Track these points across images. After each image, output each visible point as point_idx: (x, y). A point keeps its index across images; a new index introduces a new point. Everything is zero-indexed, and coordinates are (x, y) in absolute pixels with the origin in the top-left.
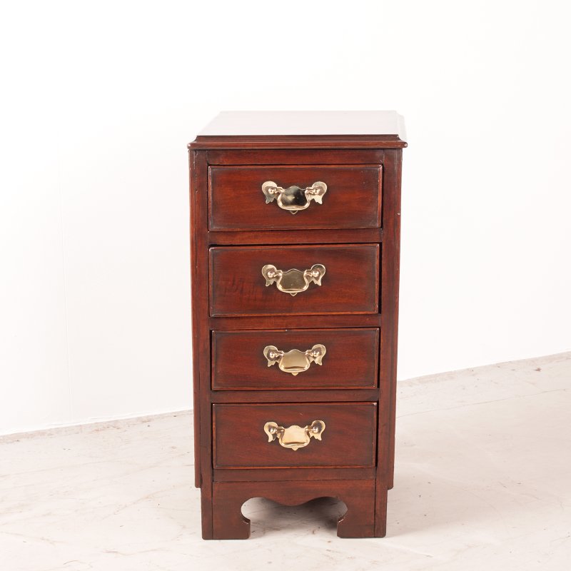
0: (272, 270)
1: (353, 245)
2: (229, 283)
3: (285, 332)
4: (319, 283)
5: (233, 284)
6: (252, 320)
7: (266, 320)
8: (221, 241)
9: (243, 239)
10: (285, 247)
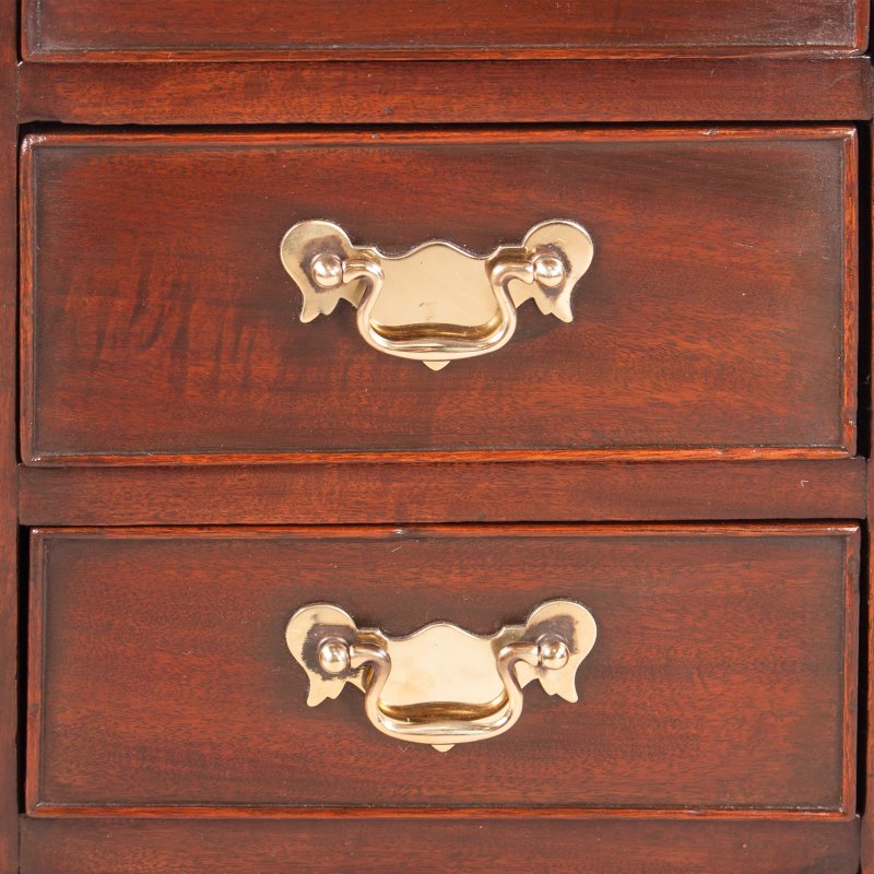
0: (328, 248)
1: (730, 133)
2: (120, 304)
3: (394, 539)
4: (563, 309)
5: (139, 310)
6: (230, 480)
7: (300, 480)
8: (78, 108)
9: (188, 101)
10: (393, 138)
